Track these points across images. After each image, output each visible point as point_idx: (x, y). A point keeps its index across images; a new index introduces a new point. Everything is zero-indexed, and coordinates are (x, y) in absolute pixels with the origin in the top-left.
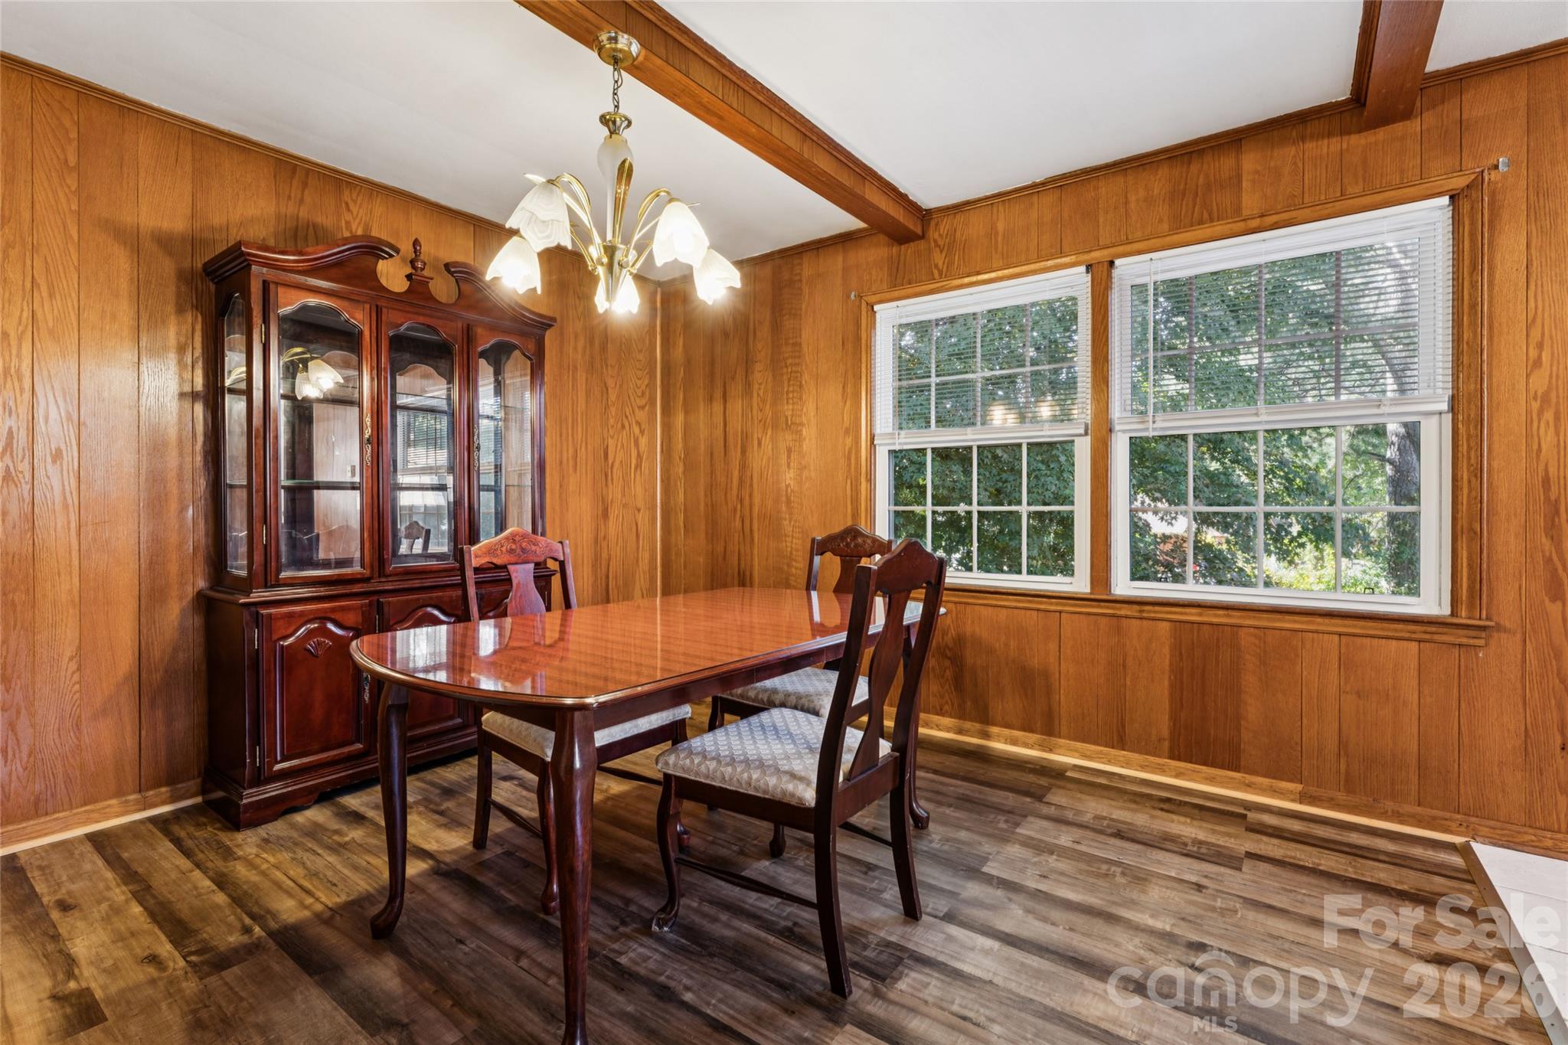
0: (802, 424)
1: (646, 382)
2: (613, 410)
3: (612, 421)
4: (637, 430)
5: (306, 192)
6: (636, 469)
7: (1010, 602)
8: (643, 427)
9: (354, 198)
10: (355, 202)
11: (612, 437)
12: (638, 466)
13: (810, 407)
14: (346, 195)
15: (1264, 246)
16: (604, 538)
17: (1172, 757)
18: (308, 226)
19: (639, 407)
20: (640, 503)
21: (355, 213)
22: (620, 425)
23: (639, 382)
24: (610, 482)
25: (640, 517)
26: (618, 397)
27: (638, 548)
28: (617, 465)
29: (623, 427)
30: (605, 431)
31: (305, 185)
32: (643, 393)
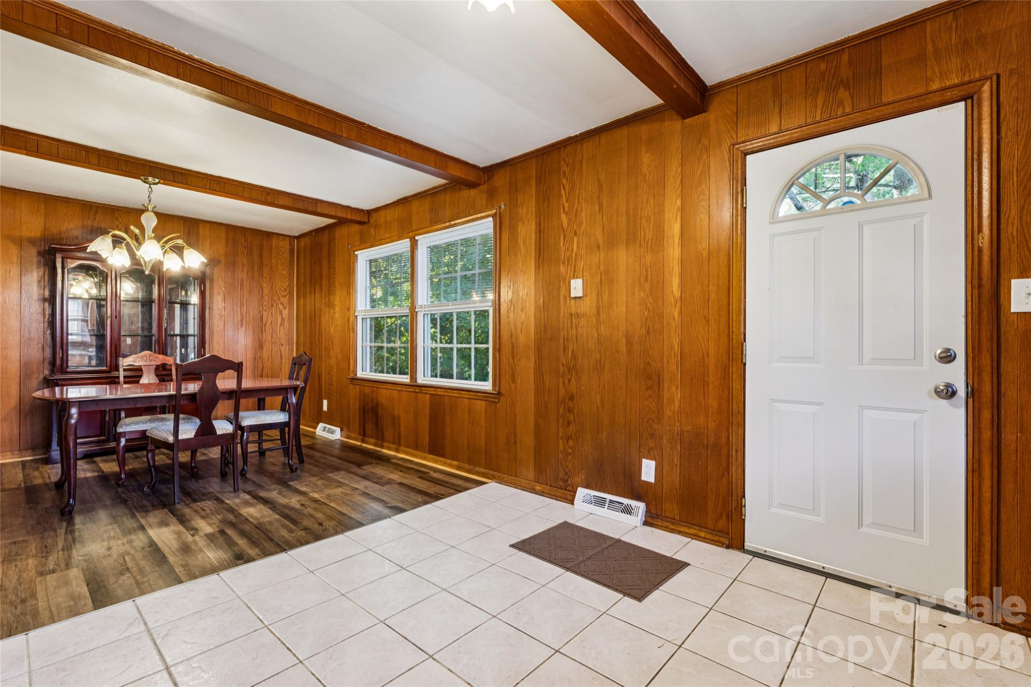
0: (335, 305)
1: (288, 284)
2: (266, 298)
3: (265, 303)
4: (281, 307)
5: (97, 215)
6: (281, 325)
7: (388, 387)
8: (285, 305)
9: (120, 214)
10: (121, 216)
11: (265, 311)
12: (282, 324)
13: (337, 298)
14: (117, 214)
15: (453, 234)
16: (260, 358)
17: (430, 453)
18: (98, 229)
19: (282, 296)
20: (283, 341)
21: (121, 221)
22: (270, 304)
23: (282, 285)
24: (264, 332)
25: (283, 349)
26: (269, 292)
27: (281, 363)
28: (268, 324)
29: (272, 306)
30: (261, 308)
31: (96, 212)
32: (285, 290)
